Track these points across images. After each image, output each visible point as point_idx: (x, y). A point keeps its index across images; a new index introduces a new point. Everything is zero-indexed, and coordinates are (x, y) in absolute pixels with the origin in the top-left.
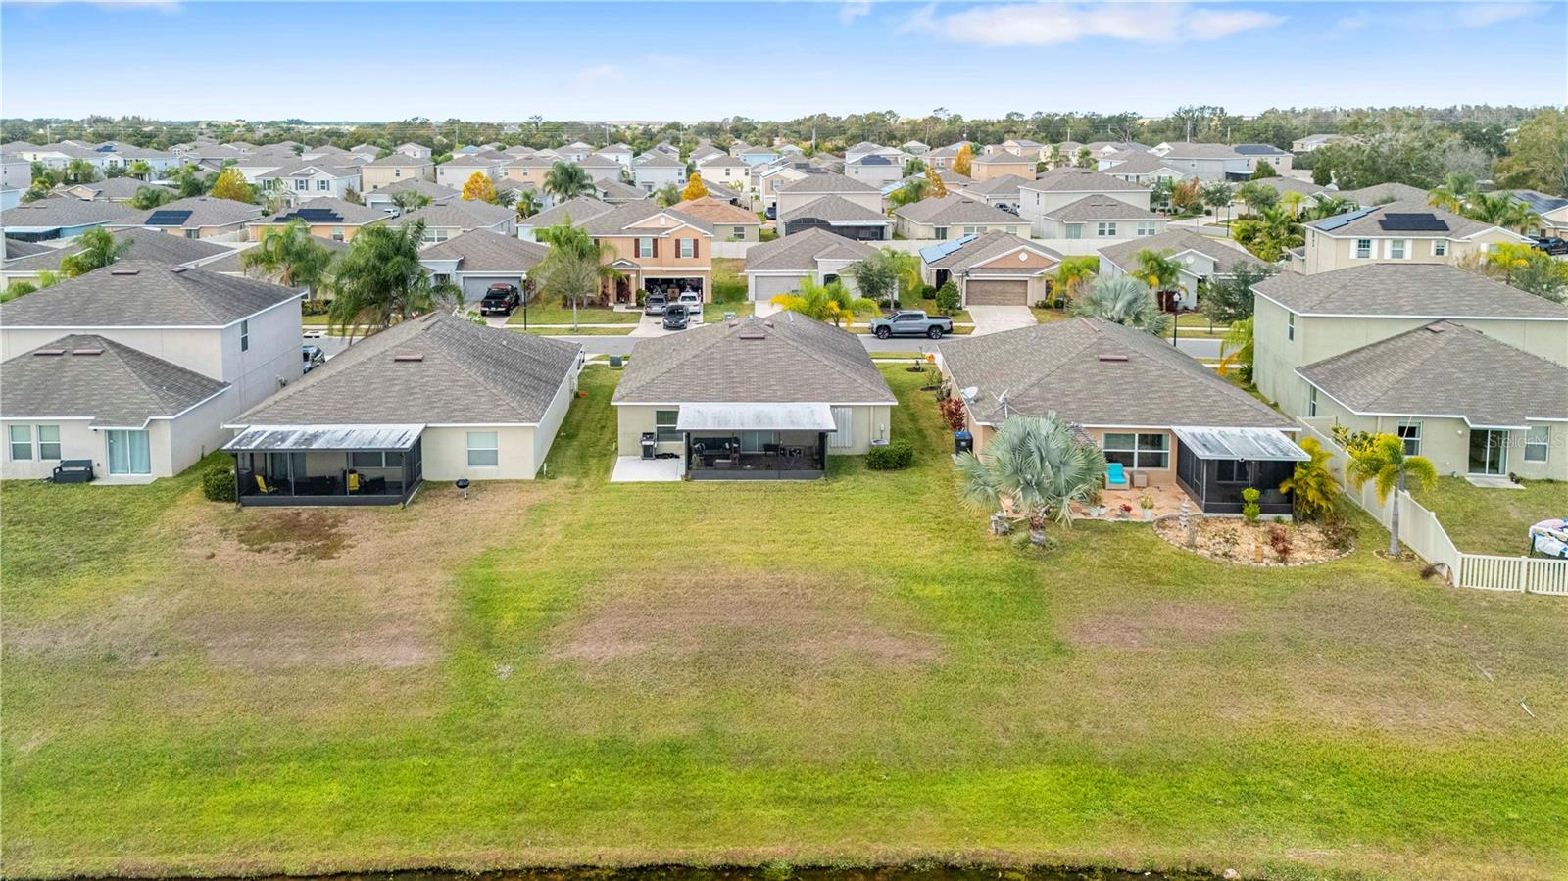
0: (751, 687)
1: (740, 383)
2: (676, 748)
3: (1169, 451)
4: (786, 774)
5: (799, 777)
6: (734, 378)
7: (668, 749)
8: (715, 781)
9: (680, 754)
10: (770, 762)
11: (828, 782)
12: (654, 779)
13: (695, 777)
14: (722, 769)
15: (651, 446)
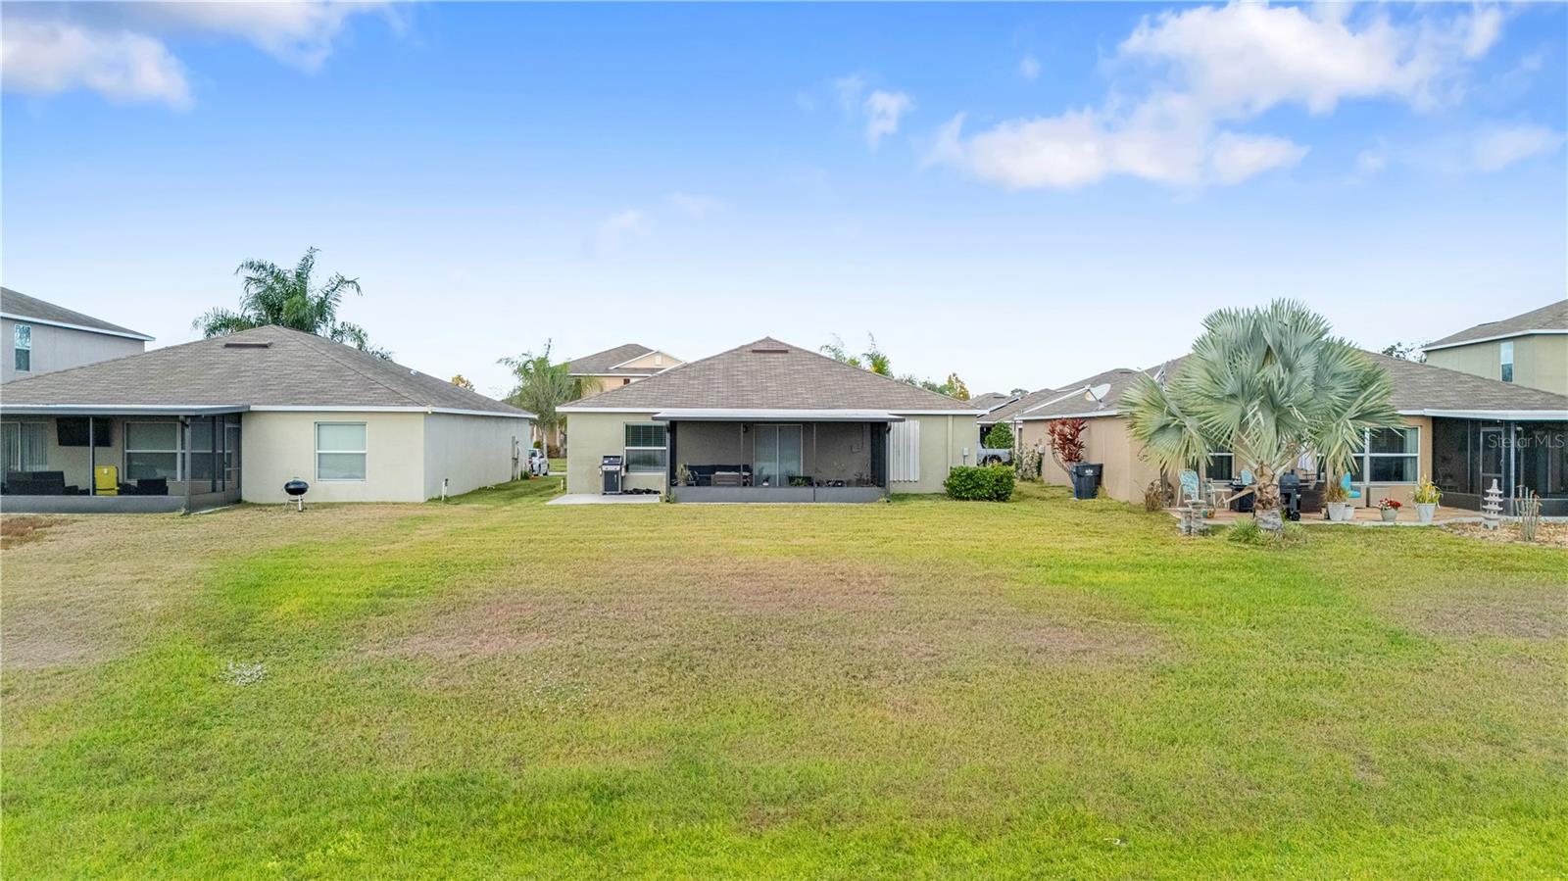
0: (782, 694)
1: (752, 391)
2: (606, 794)
3: (1418, 455)
4: (875, 839)
5: (908, 843)
6: (743, 387)
7: (586, 794)
8: (698, 853)
9: (616, 803)
10: (833, 817)
11: (980, 852)
12: (543, 850)
13: (645, 846)
14: (717, 829)
15: (617, 473)
